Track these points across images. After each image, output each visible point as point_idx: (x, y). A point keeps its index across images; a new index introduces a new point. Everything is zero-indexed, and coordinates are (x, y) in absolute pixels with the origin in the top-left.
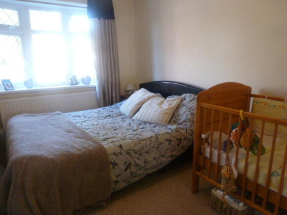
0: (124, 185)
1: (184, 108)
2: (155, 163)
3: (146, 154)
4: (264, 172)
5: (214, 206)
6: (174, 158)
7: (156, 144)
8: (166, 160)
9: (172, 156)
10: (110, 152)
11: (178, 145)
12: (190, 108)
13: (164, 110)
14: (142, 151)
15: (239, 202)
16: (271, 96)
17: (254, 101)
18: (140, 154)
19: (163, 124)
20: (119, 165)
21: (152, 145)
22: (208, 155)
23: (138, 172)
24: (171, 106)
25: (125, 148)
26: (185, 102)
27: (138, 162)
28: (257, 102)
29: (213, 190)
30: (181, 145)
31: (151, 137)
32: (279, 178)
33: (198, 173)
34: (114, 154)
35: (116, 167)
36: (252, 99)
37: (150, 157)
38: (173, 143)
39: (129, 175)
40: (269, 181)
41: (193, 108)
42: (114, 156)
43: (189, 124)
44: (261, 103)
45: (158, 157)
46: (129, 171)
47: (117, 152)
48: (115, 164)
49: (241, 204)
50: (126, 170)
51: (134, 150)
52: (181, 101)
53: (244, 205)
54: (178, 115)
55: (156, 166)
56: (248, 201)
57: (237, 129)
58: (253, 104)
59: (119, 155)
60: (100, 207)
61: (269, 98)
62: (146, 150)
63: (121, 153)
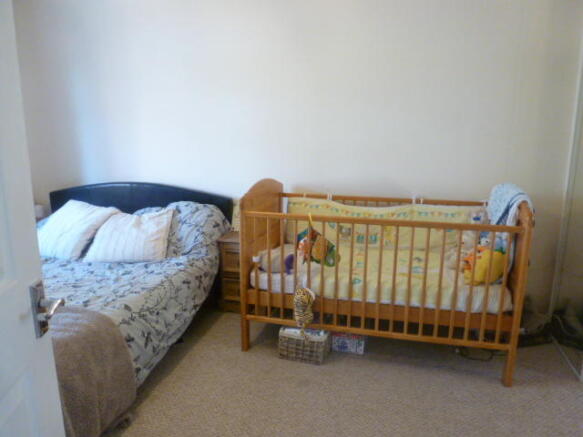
0: (145, 373)
1: (185, 226)
2: (178, 324)
3: (164, 311)
4: (344, 281)
5: (285, 353)
6: (198, 309)
7: (173, 291)
8: (189, 315)
9: (195, 307)
10: (117, 320)
11: (199, 287)
12: (196, 226)
13: (152, 235)
14: (159, 307)
15: (318, 333)
16: (309, 193)
17: (289, 203)
18: (158, 314)
19: (159, 259)
20: (136, 339)
21: (168, 294)
22: (264, 285)
23: (162, 344)
24: (160, 227)
25: (135, 309)
26: (182, 215)
27: (158, 327)
28: (294, 204)
29: (281, 331)
30: (202, 286)
31: (162, 282)
32: (361, 284)
33: (249, 316)
34: (124, 322)
35: (132, 344)
36: (285, 200)
37: (169, 316)
38: (192, 285)
39: (151, 352)
40: (351, 292)
41: (202, 224)
42: (125, 325)
43: (204, 250)
44: (300, 203)
45: (179, 313)
46: (150, 347)
47: (127, 319)
48: (130, 340)
49: (322, 333)
50: (146, 344)
51: (148, 309)
52: (174, 216)
53: (325, 332)
54: (179, 240)
55: (179, 330)
56: (328, 326)
57: (306, 238)
58: (288, 207)
59: (131, 322)
60: (123, 423)
61: (308, 196)
62: (163, 304)
63: (133, 319)
